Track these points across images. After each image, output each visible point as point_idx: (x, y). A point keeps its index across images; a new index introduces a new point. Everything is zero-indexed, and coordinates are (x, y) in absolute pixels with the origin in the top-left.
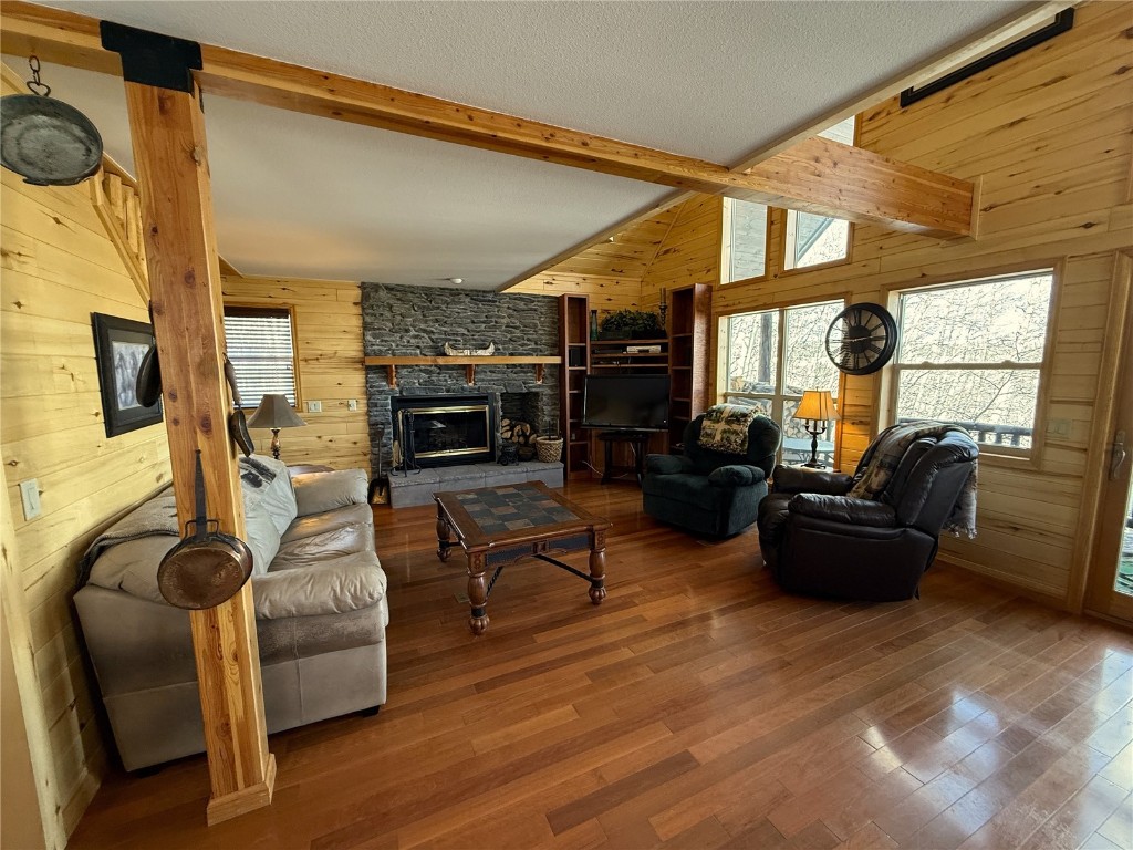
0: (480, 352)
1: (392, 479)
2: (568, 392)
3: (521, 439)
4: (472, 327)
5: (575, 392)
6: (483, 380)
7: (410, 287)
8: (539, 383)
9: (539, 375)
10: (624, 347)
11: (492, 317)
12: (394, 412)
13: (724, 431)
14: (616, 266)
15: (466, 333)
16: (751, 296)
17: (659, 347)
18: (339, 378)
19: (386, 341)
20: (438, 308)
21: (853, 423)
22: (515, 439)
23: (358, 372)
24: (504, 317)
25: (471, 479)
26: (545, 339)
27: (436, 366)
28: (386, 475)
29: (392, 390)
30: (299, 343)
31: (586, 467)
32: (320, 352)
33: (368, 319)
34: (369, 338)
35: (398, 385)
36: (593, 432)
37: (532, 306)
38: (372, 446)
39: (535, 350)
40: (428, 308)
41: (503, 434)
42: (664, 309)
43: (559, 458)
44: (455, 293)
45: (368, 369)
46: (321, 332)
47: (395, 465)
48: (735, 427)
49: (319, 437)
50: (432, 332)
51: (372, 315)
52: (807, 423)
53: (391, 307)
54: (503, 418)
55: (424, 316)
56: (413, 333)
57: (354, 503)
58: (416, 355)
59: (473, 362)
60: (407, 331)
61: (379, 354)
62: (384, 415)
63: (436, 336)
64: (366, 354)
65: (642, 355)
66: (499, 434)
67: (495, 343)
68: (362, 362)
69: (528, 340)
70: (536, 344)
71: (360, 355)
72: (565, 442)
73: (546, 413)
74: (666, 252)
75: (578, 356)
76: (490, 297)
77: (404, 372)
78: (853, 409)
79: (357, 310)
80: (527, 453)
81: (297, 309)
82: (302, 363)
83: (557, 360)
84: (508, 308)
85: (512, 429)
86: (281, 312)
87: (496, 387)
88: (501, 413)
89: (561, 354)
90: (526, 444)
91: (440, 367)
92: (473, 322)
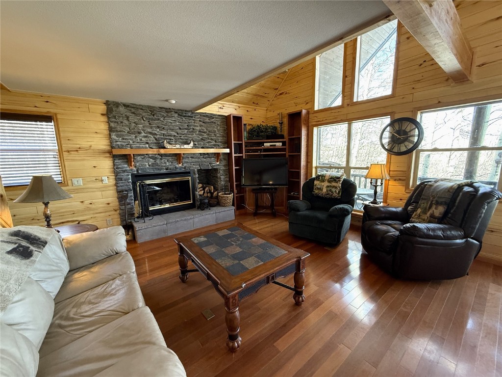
0: (186, 146)
1: (135, 225)
2: (234, 168)
3: (209, 195)
4: (179, 131)
5: (238, 168)
6: (187, 162)
7: (140, 105)
8: (218, 163)
9: (218, 159)
10: (262, 144)
11: (191, 126)
12: (134, 183)
13: (328, 187)
14: (254, 101)
15: (176, 135)
16: (331, 116)
17: (281, 144)
18: (94, 163)
19: (126, 139)
20: (159, 119)
21: (395, 180)
22: (205, 195)
23: (107, 159)
24: (197, 126)
25: (185, 220)
26: (220, 139)
27: (158, 154)
28: (131, 222)
29: (132, 170)
30: (62, 139)
31: (244, 207)
32: (78, 146)
33: (112, 125)
34: (114, 137)
35: (135, 167)
36: (247, 189)
37: (213, 120)
38: (120, 205)
39: (215, 145)
40: (152, 119)
41: (199, 192)
42: (281, 123)
43: (231, 204)
44: (168, 110)
45: (114, 157)
46: (79, 132)
47: (136, 215)
48: (334, 184)
49: (82, 202)
50: (156, 134)
51: (115, 122)
52: (371, 181)
53: (128, 118)
54: (199, 183)
55: (150, 124)
56: (143, 134)
57: (117, 253)
58: (146, 148)
59: (182, 152)
60: (140, 133)
61: (121, 147)
62: (127, 185)
63: (158, 136)
64: (112, 147)
65: (272, 147)
66: (197, 193)
67: (193, 141)
68: (110, 152)
69: (212, 139)
70: (216, 142)
71: (108, 148)
72: (234, 195)
73: (222, 179)
74: (281, 94)
75: (239, 148)
76: (189, 114)
77: (139, 158)
78: (395, 173)
79: (104, 119)
80: (213, 202)
81: (59, 116)
82: (65, 154)
83: (228, 151)
84: (200, 121)
85: (204, 189)
86: (47, 118)
87: (194, 166)
88: (198, 181)
89: (229, 147)
90: (212, 197)
91: (161, 155)
92: (180, 129)
